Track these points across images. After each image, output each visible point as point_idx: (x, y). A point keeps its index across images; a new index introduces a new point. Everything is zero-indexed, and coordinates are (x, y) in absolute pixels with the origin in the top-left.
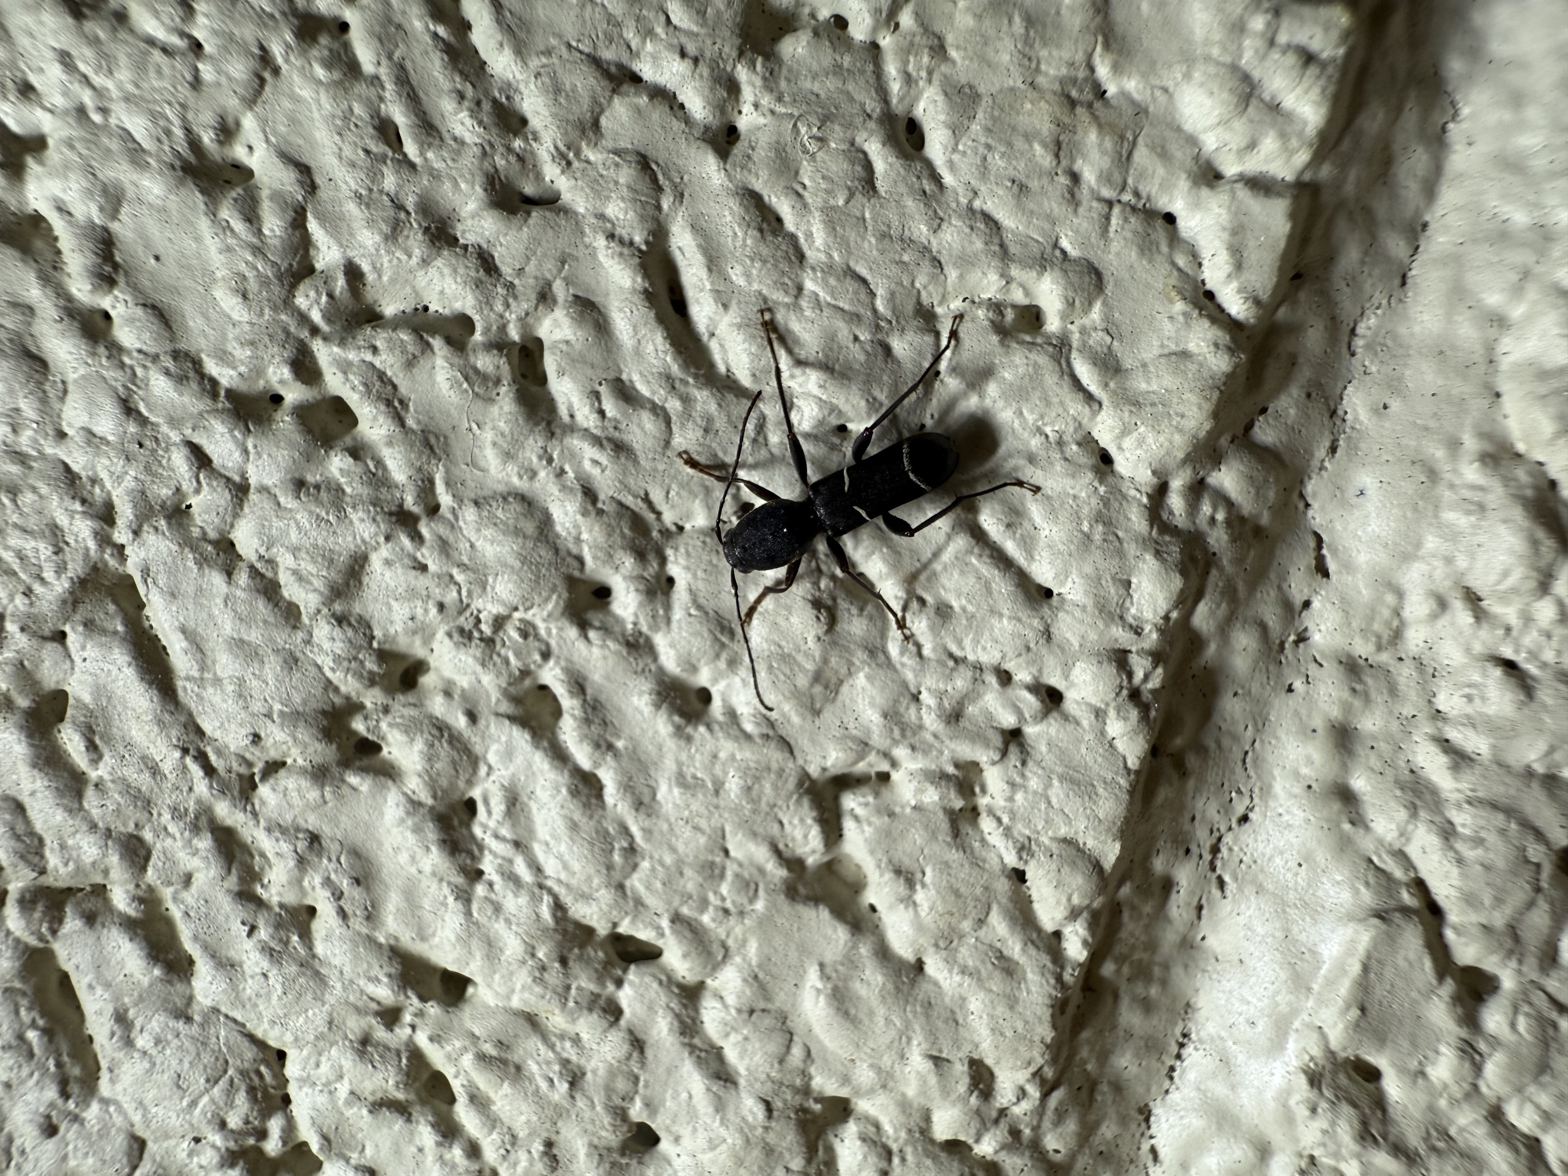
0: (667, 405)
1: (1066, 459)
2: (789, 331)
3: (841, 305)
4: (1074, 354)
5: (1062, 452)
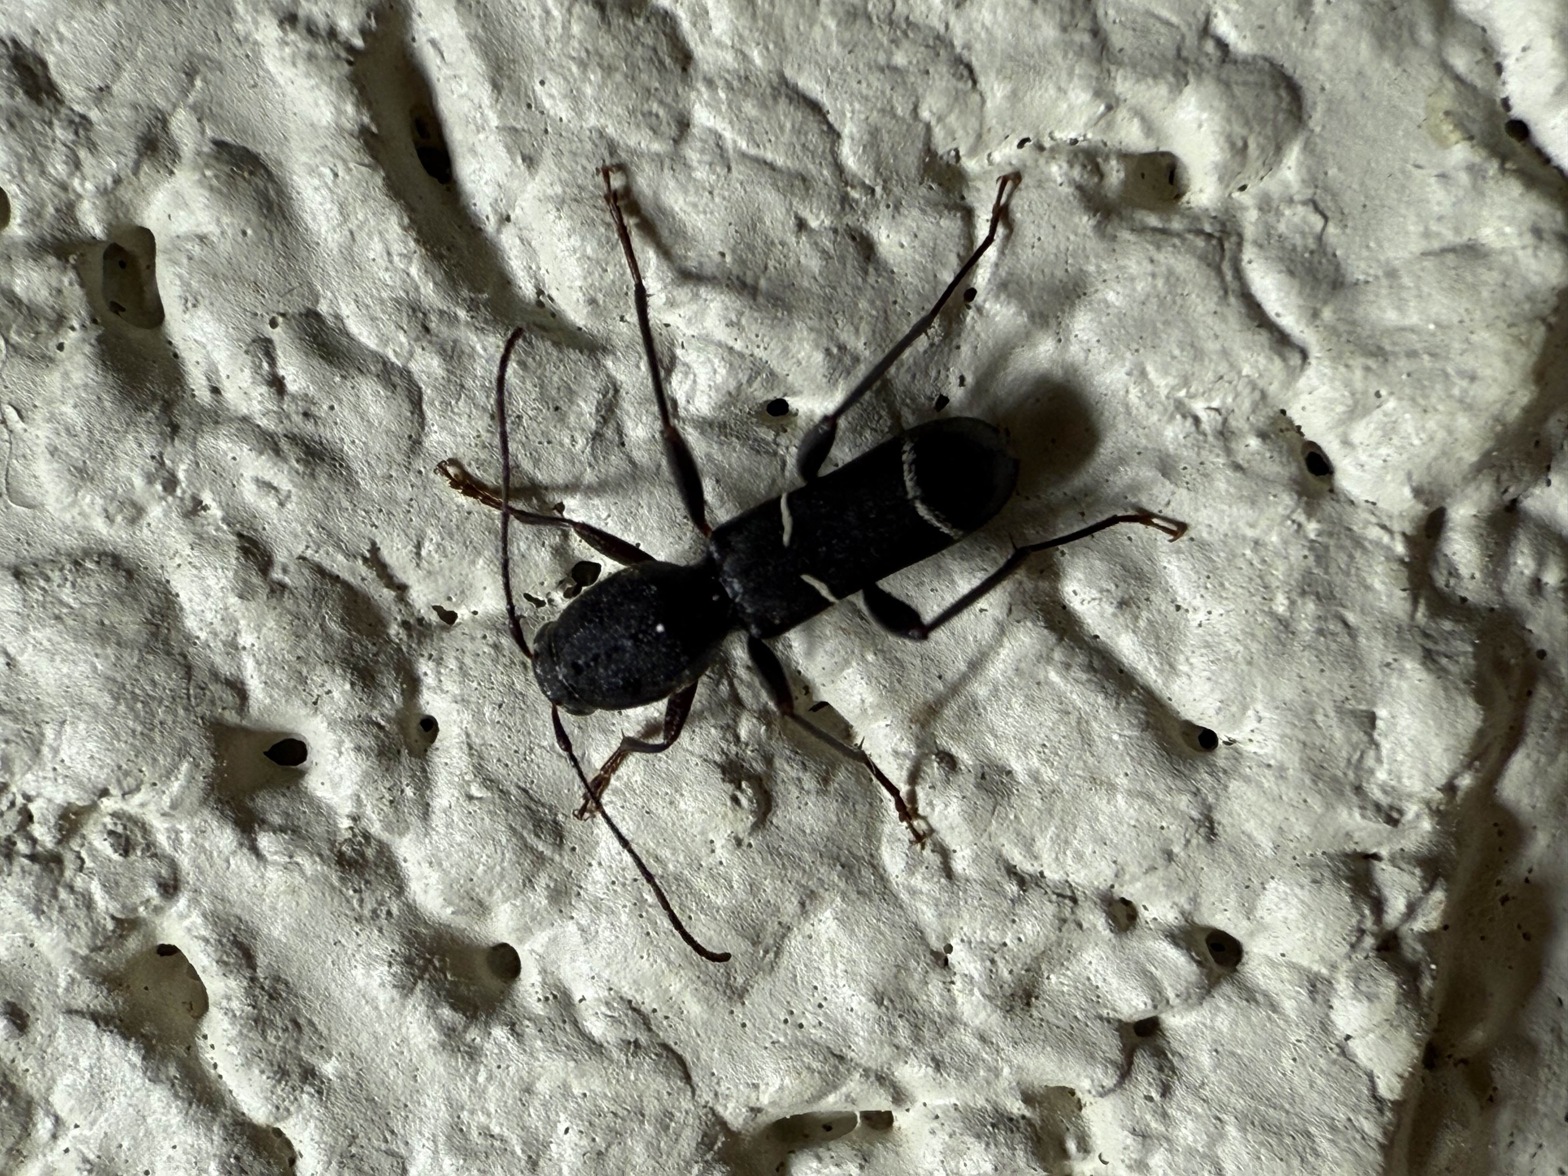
0: (413, 366)
1: (1237, 467)
2: (661, 210)
3: (769, 156)
4: (1249, 253)
5: (1228, 451)
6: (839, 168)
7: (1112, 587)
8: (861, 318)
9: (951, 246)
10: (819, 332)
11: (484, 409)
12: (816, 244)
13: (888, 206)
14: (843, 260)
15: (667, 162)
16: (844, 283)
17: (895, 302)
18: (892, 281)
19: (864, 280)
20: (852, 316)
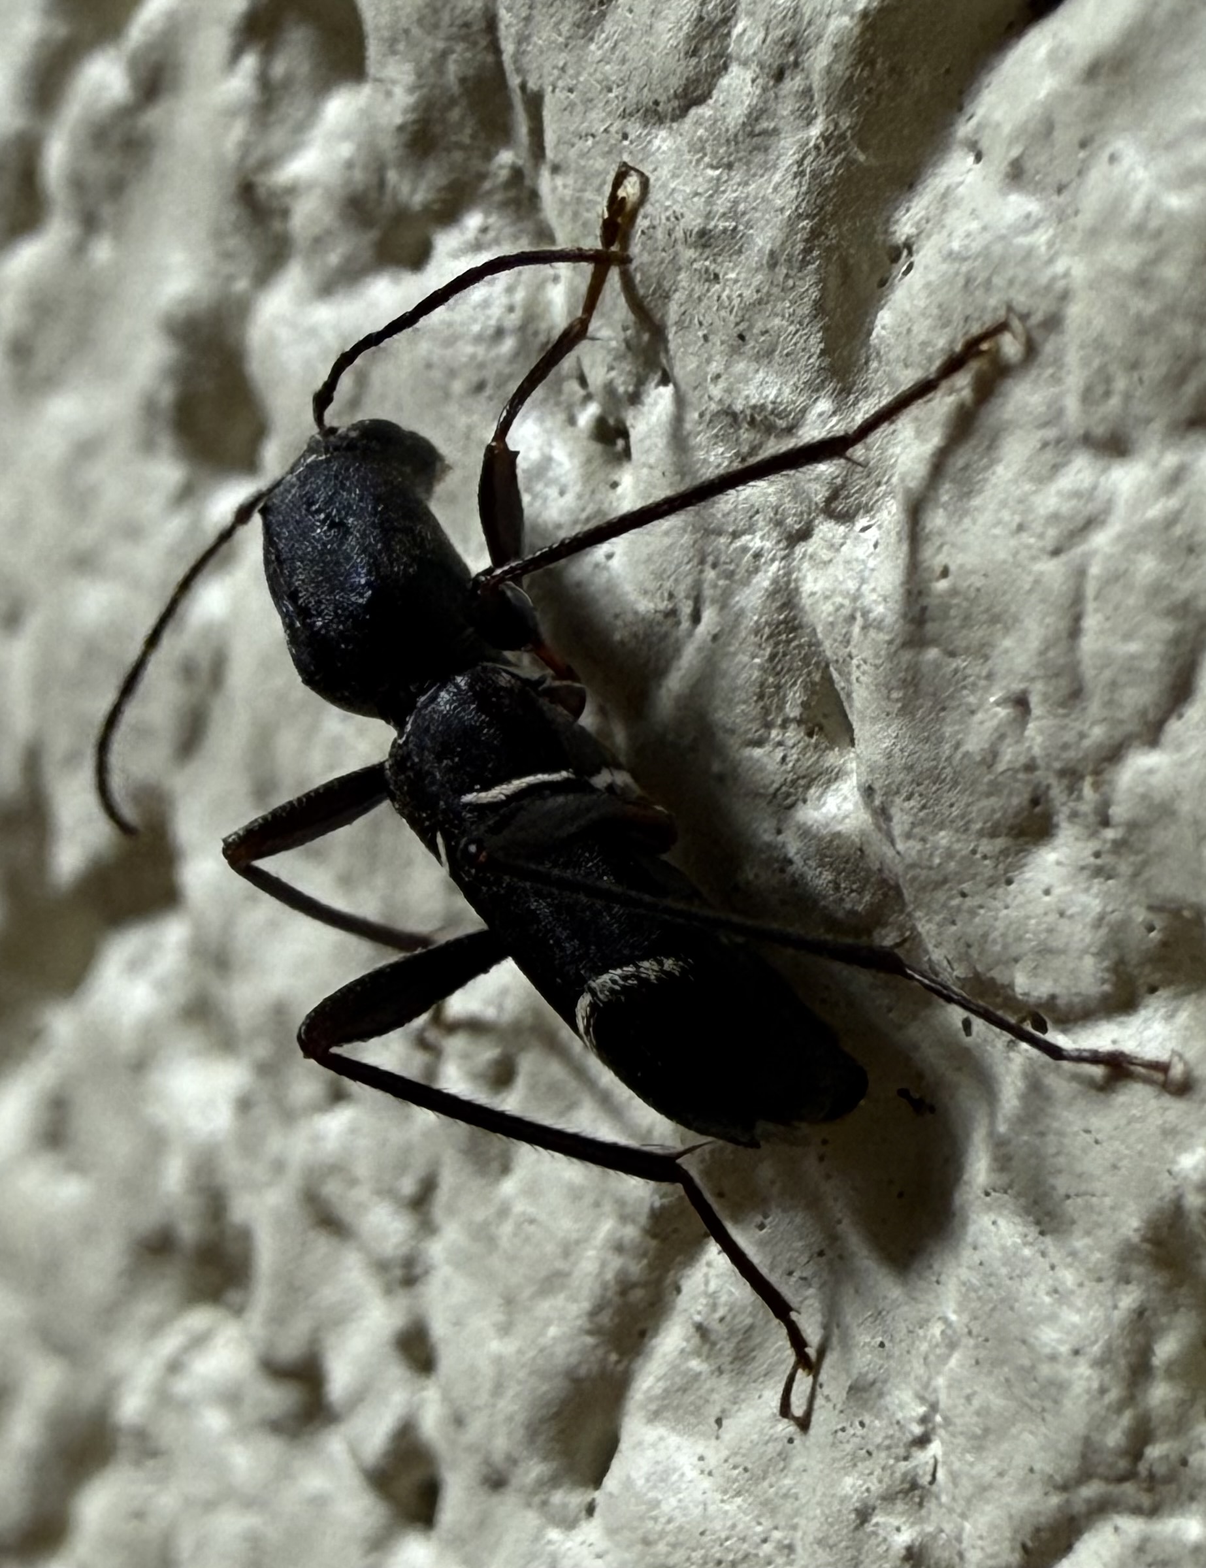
6: (1114, 754)
7: (721, 1312)
8: (924, 840)
9: (1064, 981)
10: (888, 770)
11: (709, 216)
12: (1002, 737)
13: (1097, 855)
14: (994, 789)
15: (1051, 433)
16: (965, 799)
17: (964, 895)
18: (992, 883)
19: (981, 834)
20: (923, 822)
